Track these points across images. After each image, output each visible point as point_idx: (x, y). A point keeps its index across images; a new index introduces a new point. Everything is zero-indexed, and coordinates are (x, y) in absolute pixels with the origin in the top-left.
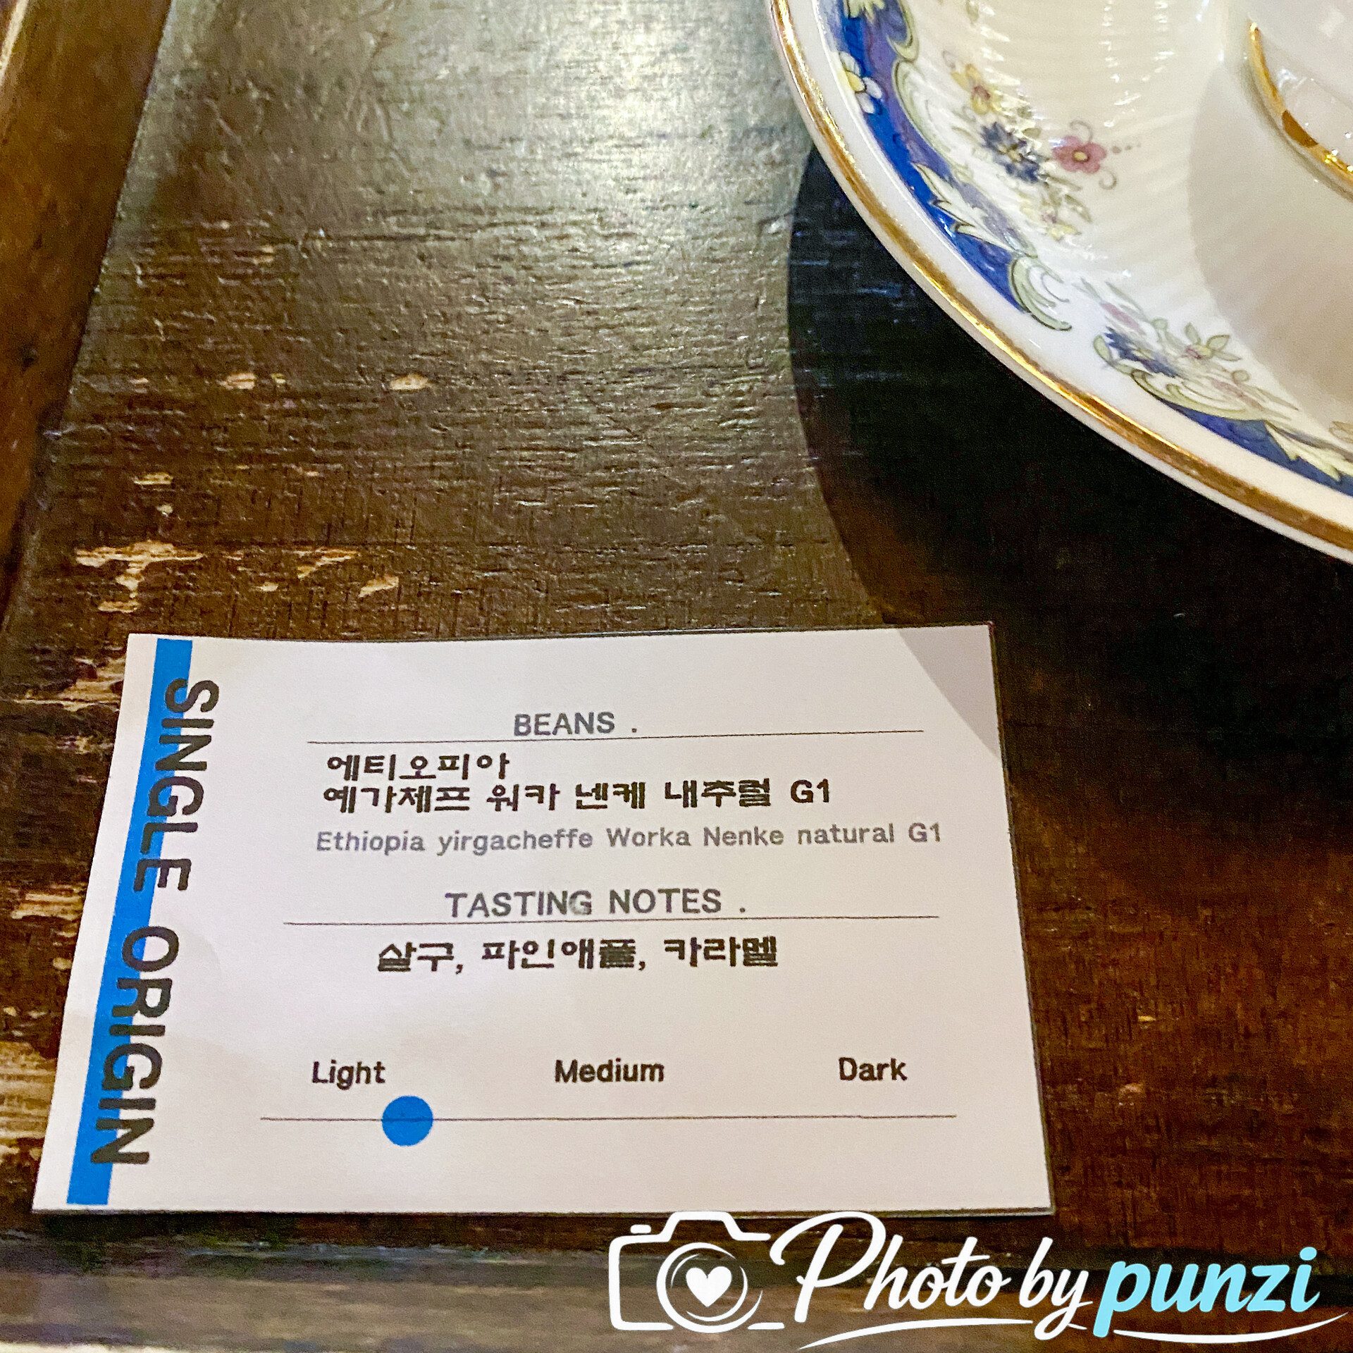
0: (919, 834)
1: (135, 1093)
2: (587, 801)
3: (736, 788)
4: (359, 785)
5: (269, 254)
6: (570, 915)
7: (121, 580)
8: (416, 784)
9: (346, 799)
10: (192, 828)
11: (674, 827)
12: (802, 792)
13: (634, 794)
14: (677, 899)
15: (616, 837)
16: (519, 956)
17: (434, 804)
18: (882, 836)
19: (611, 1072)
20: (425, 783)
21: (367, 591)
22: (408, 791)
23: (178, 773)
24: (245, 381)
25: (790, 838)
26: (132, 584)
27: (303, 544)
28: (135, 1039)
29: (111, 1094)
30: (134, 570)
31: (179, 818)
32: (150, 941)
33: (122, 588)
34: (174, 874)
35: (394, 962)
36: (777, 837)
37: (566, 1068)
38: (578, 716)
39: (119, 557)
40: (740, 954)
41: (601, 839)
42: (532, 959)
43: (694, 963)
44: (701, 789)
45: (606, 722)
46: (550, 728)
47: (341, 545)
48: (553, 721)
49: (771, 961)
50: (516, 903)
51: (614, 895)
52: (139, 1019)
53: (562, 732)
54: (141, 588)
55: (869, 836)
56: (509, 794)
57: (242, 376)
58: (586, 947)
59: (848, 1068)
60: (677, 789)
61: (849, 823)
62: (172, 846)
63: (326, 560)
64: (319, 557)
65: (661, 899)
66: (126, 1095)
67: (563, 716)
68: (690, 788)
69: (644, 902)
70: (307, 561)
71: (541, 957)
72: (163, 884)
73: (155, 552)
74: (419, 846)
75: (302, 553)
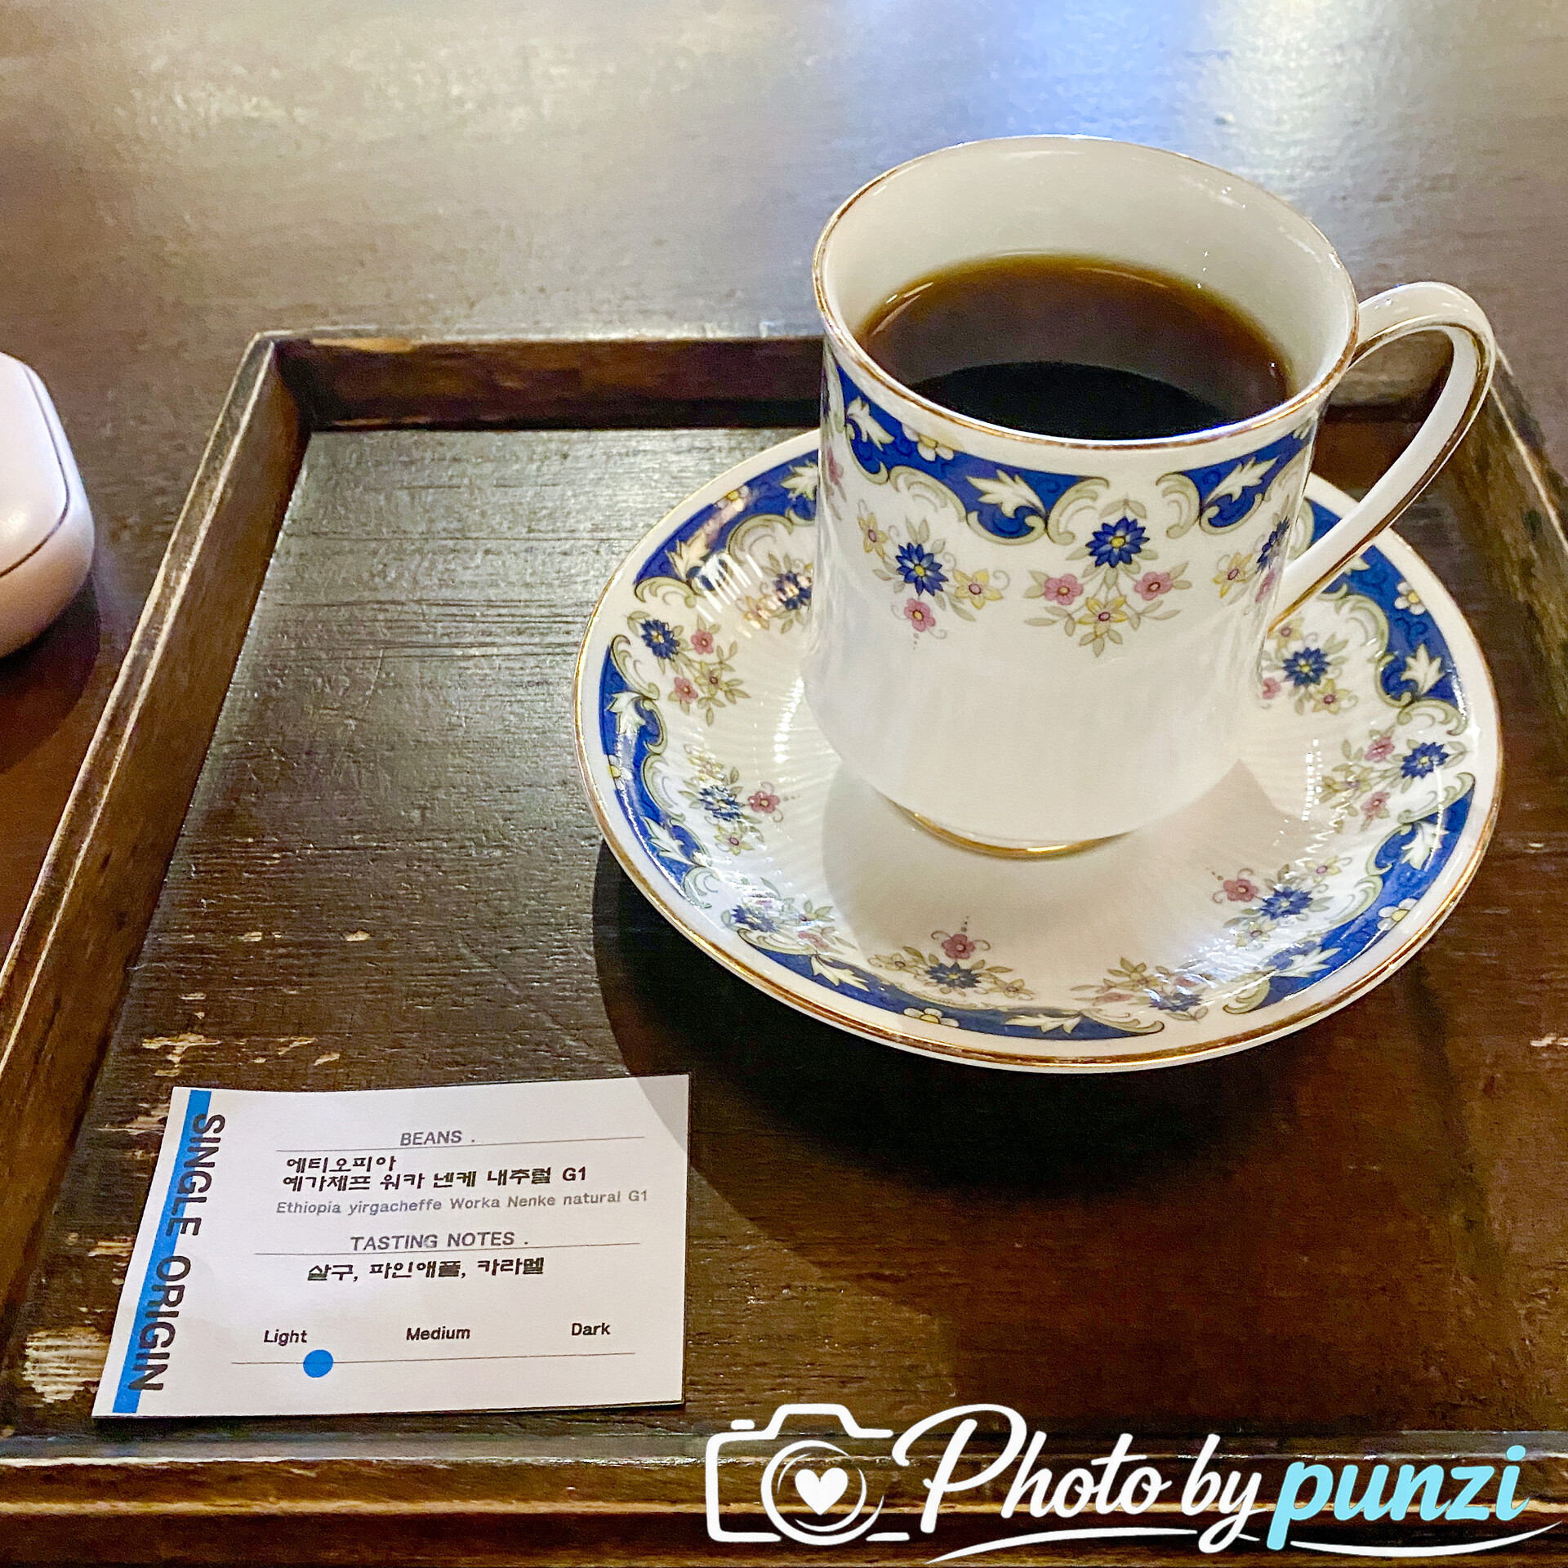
0: (634, 1196)
1: (158, 1350)
2: (440, 1183)
3: (530, 1173)
4: (304, 1175)
5: (275, 858)
7: (170, 1057)
8: (339, 1175)
9: (297, 1184)
10: (203, 1200)
11: (491, 1197)
12: (569, 1175)
13: (469, 1179)
14: (488, 1238)
16: (391, 1271)
17: (348, 1186)
18: (612, 1199)
19: (438, 1334)
20: (344, 1174)
21: (320, 1061)
22: (334, 1178)
23: (197, 1169)
24: (256, 937)
25: (559, 1201)
26: (176, 1059)
27: (285, 1035)
28: (160, 1320)
29: (143, 1351)
30: (178, 1051)
31: (196, 1194)
32: (174, 1264)
33: (170, 1062)
34: (191, 1226)
35: (318, 1275)
36: (551, 1201)
37: (413, 1332)
38: (440, 1134)
39: (169, 1043)
40: (522, 1268)
41: (447, 1205)
42: (398, 1273)
43: (494, 1273)
44: (509, 1174)
45: (457, 1136)
46: (423, 1141)
47: (307, 1035)
48: (424, 1137)
49: (539, 1271)
50: (392, 1242)
51: (451, 1236)
52: (164, 1308)
53: (430, 1143)
54: (181, 1062)
55: (605, 1199)
56: (394, 1180)
57: (253, 934)
58: (432, 1265)
59: (577, 1329)
60: (495, 1175)
61: (593, 1192)
62: (190, 1210)
63: (296, 1044)
65: (479, 1239)
66: (152, 1351)
67: (431, 1134)
68: (503, 1174)
69: (469, 1240)
70: (285, 1045)
71: (404, 1272)
72: (184, 1232)
73: (192, 1040)
74: (338, 1210)
75: (282, 1040)
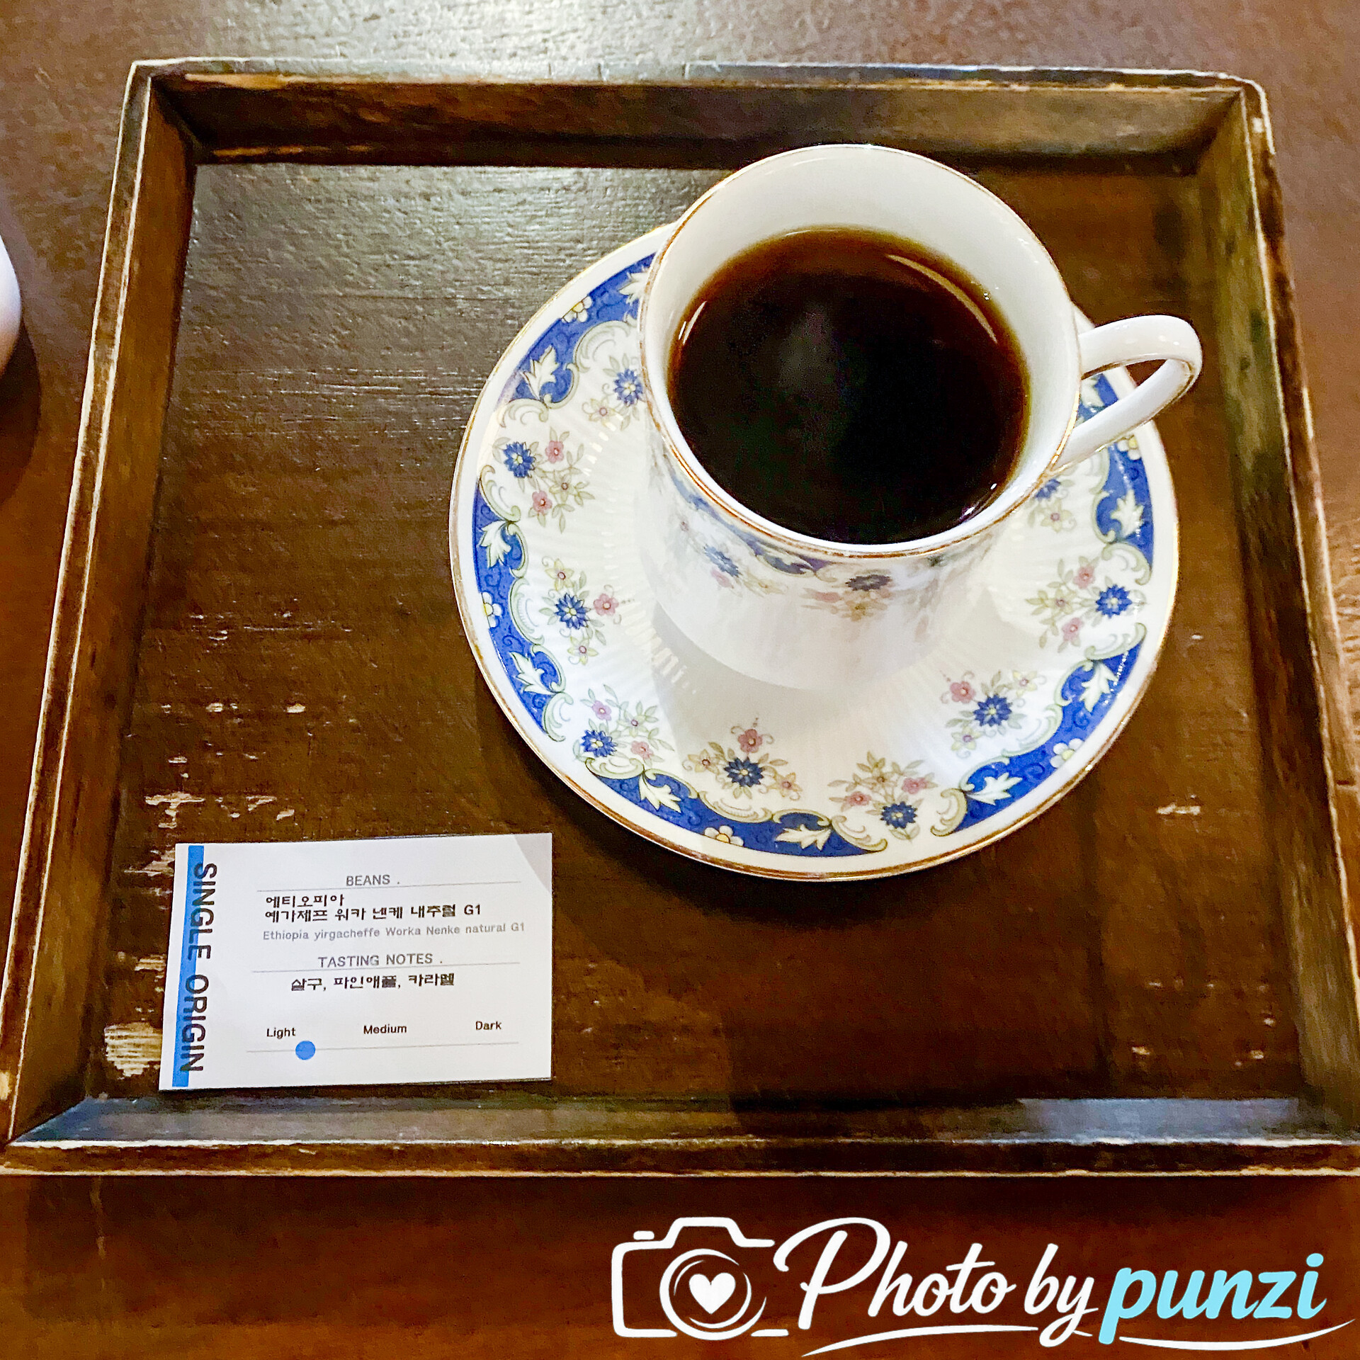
0: (515, 928)
1: (196, 1043)
2: (377, 916)
3: (441, 909)
4: (280, 910)
6: (370, 966)
7: (167, 812)
8: (304, 909)
9: (275, 916)
10: (210, 931)
11: (414, 927)
12: (468, 910)
13: (398, 912)
14: (414, 958)
15: (390, 932)
16: (349, 983)
17: (312, 918)
18: (500, 929)
19: (385, 1030)
20: (308, 908)
21: (279, 817)
22: (301, 912)
23: (202, 907)
24: (218, 707)
25: (463, 931)
26: (173, 814)
27: (252, 794)
28: (194, 1022)
29: (187, 1044)
30: (173, 806)
31: (204, 927)
32: (197, 981)
33: (168, 816)
34: (205, 952)
35: (298, 986)
36: (457, 930)
37: (368, 1028)
38: (374, 877)
39: (165, 800)
40: (439, 980)
41: (383, 932)
42: (354, 985)
43: (420, 984)
44: (426, 909)
45: (387, 879)
46: (362, 882)
47: (266, 794)
48: (363, 879)
49: (451, 983)
50: (347, 961)
51: (388, 958)
52: (195, 1014)
53: (367, 884)
54: (177, 815)
55: (495, 929)
56: (344, 913)
57: (216, 705)
58: (376, 980)
59: (479, 1025)
60: (416, 910)
61: (487, 924)
62: (202, 939)
63: (260, 802)
64: (256, 800)
65: (408, 958)
66: (192, 1044)
67: (367, 877)
68: (422, 909)
69: (401, 959)
70: (253, 802)
71: (358, 983)
72: (200, 956)
73: (179, 798)
74: (306, 936)
75: (250, 798)
